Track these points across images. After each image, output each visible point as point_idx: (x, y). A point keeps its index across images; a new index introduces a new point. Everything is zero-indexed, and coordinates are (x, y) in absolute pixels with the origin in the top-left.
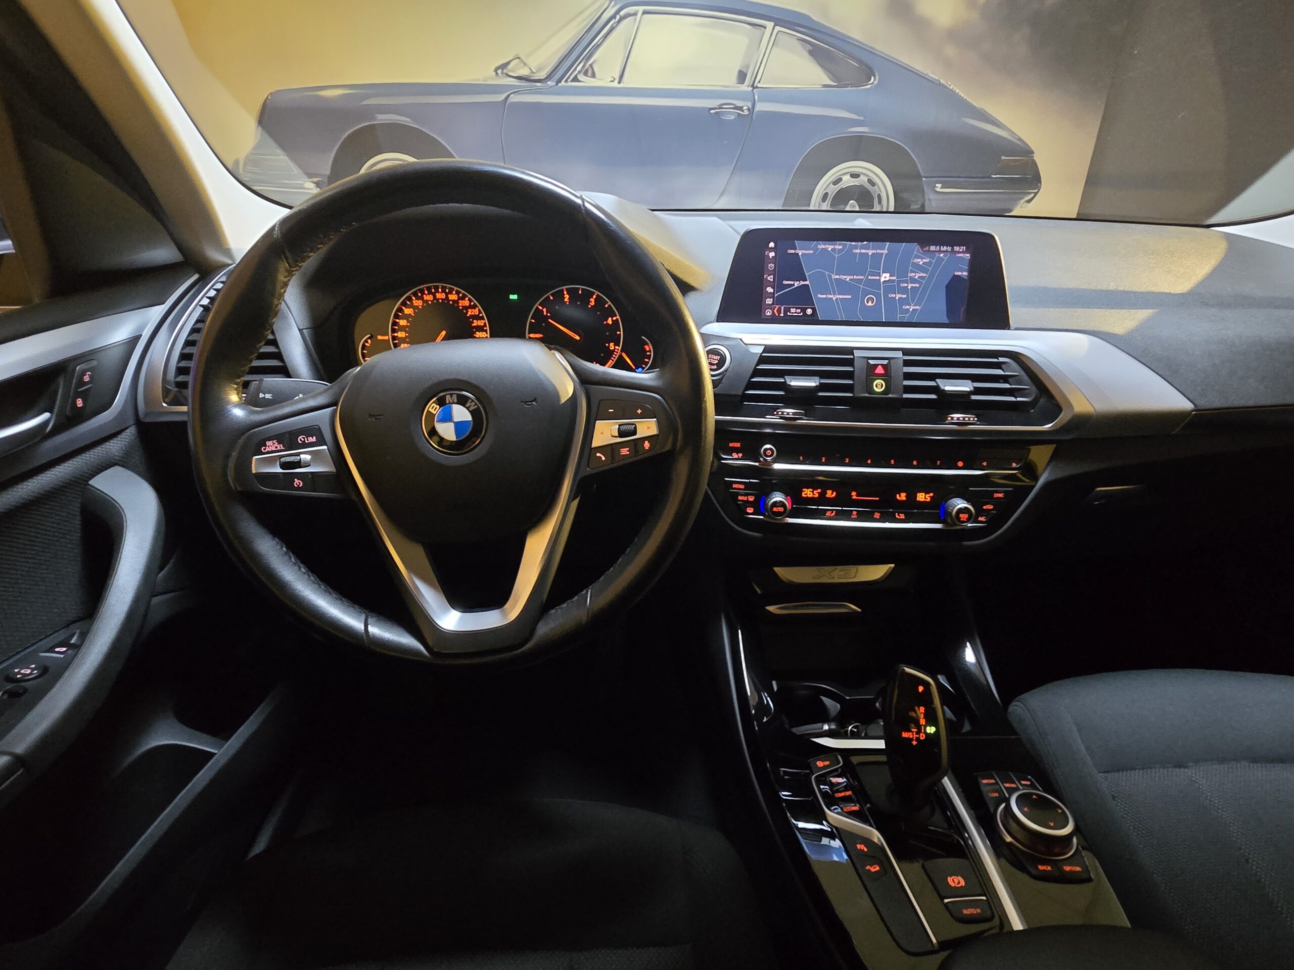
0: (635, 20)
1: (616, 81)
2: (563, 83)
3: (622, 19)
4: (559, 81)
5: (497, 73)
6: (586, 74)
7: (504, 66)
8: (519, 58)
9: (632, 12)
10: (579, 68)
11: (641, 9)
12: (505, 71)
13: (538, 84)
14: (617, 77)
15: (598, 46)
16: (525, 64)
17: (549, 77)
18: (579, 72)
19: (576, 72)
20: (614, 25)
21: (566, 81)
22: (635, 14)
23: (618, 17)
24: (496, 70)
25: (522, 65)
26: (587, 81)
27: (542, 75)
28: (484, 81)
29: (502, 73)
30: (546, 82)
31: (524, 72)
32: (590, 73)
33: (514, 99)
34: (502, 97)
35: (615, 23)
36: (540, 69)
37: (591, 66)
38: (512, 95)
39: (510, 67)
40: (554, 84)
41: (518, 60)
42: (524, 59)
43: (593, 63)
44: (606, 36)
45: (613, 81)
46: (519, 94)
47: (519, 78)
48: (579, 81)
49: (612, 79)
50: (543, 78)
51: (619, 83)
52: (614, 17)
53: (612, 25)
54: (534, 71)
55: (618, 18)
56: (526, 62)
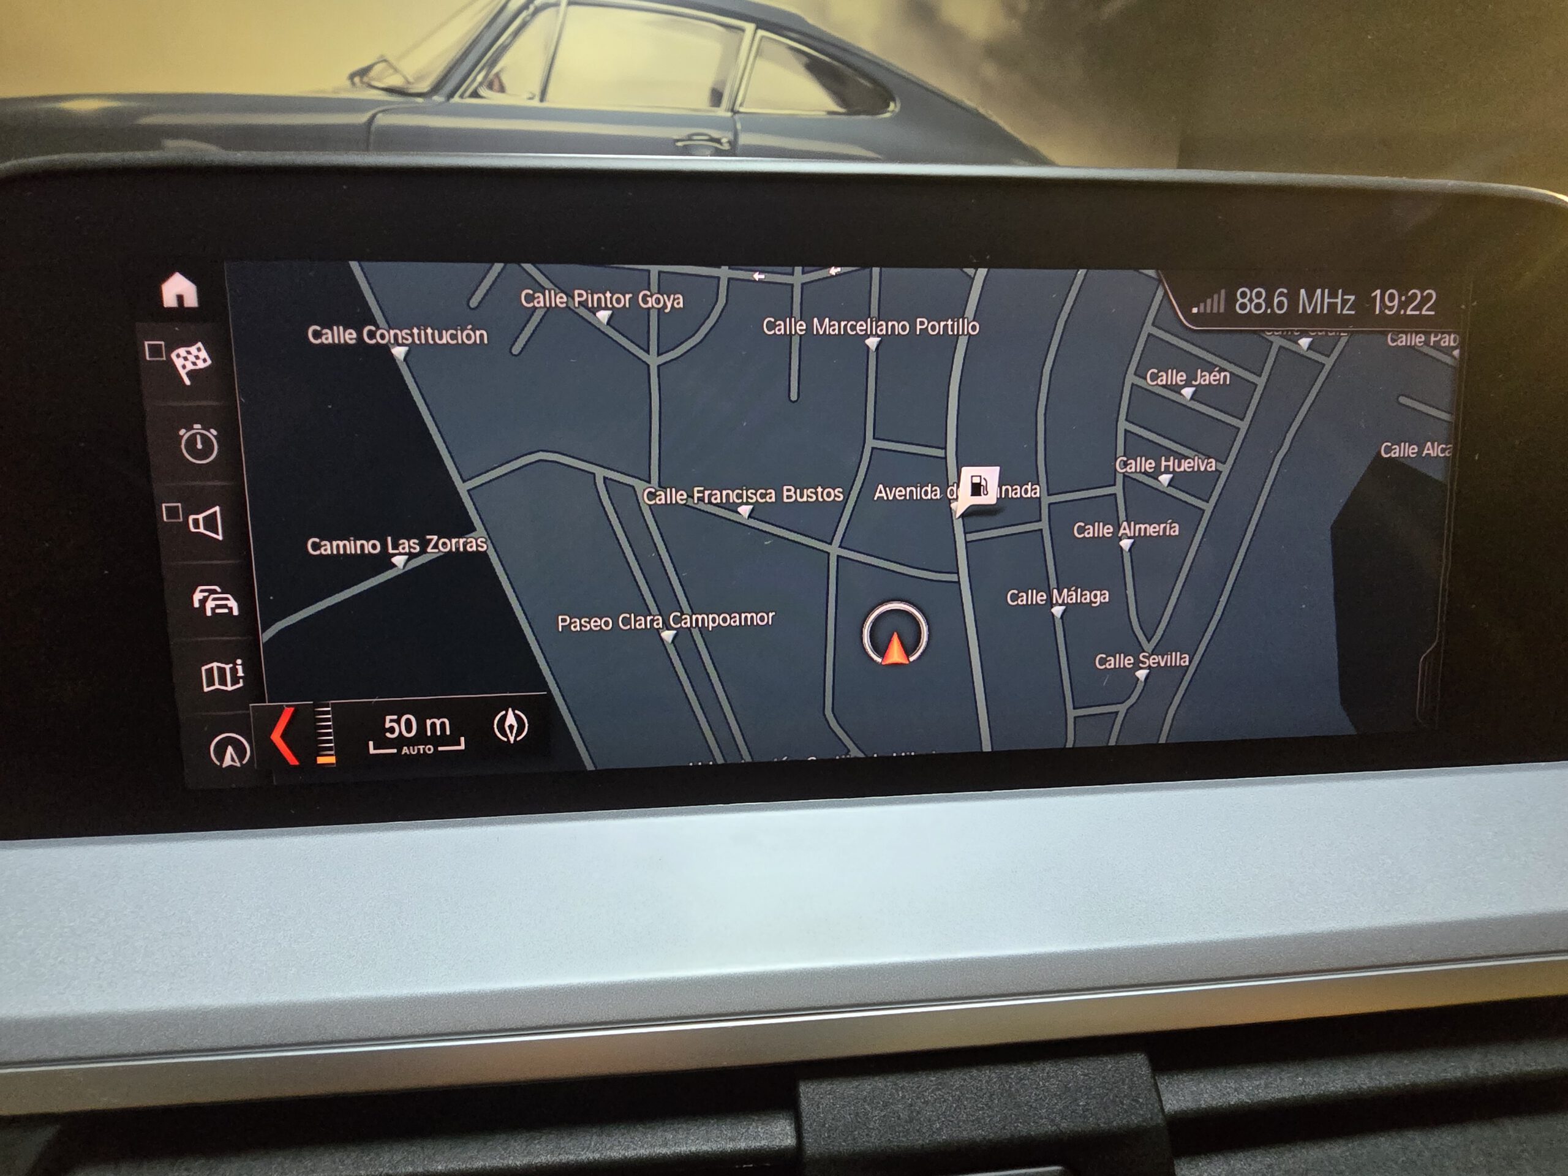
0: (558, 12)
1: (537, 98)
2: (456, 99)
3: (537, 11)
4: (451, 95)
5: (353, 84)
6: (490, 86)
7: (364, 72)
8: (385, 61)
10: (480, 78)
12: (365, 79)
13: (420, 100)
14: (537, 91)
15: (505, 48)
16: (396, 70)
17: (436, 89)
18: (481, 84)
20: (528, 18)
21: (461, 96)
23: (532, 8)
24: (352, 77)
25: (391, 71)
26: (492, 98)
27: (424, 86)
28: (335, 93)
30: (431, 97)
31: (395, 81)
32: (496, 86)
33: (383, 120)
34: (363, 118)
35: (528, 15)
36: (420, 78)
37: (497, 75)
38: (380, 115)
39: (373, 73)
40: (442, 99)
41: (385, 64)
42: (394, 63)
43: (501, 71)
44: (517, 33)
45: (532, 99)
46: (391, 113)
47: (390, 90)
48: (480, 97)
49: (531, 96)
50: (425, 90)
51: (542, 100)
52: (525, 7)
53: (524, 19)
55: (530, 10)
56: (396, 67)
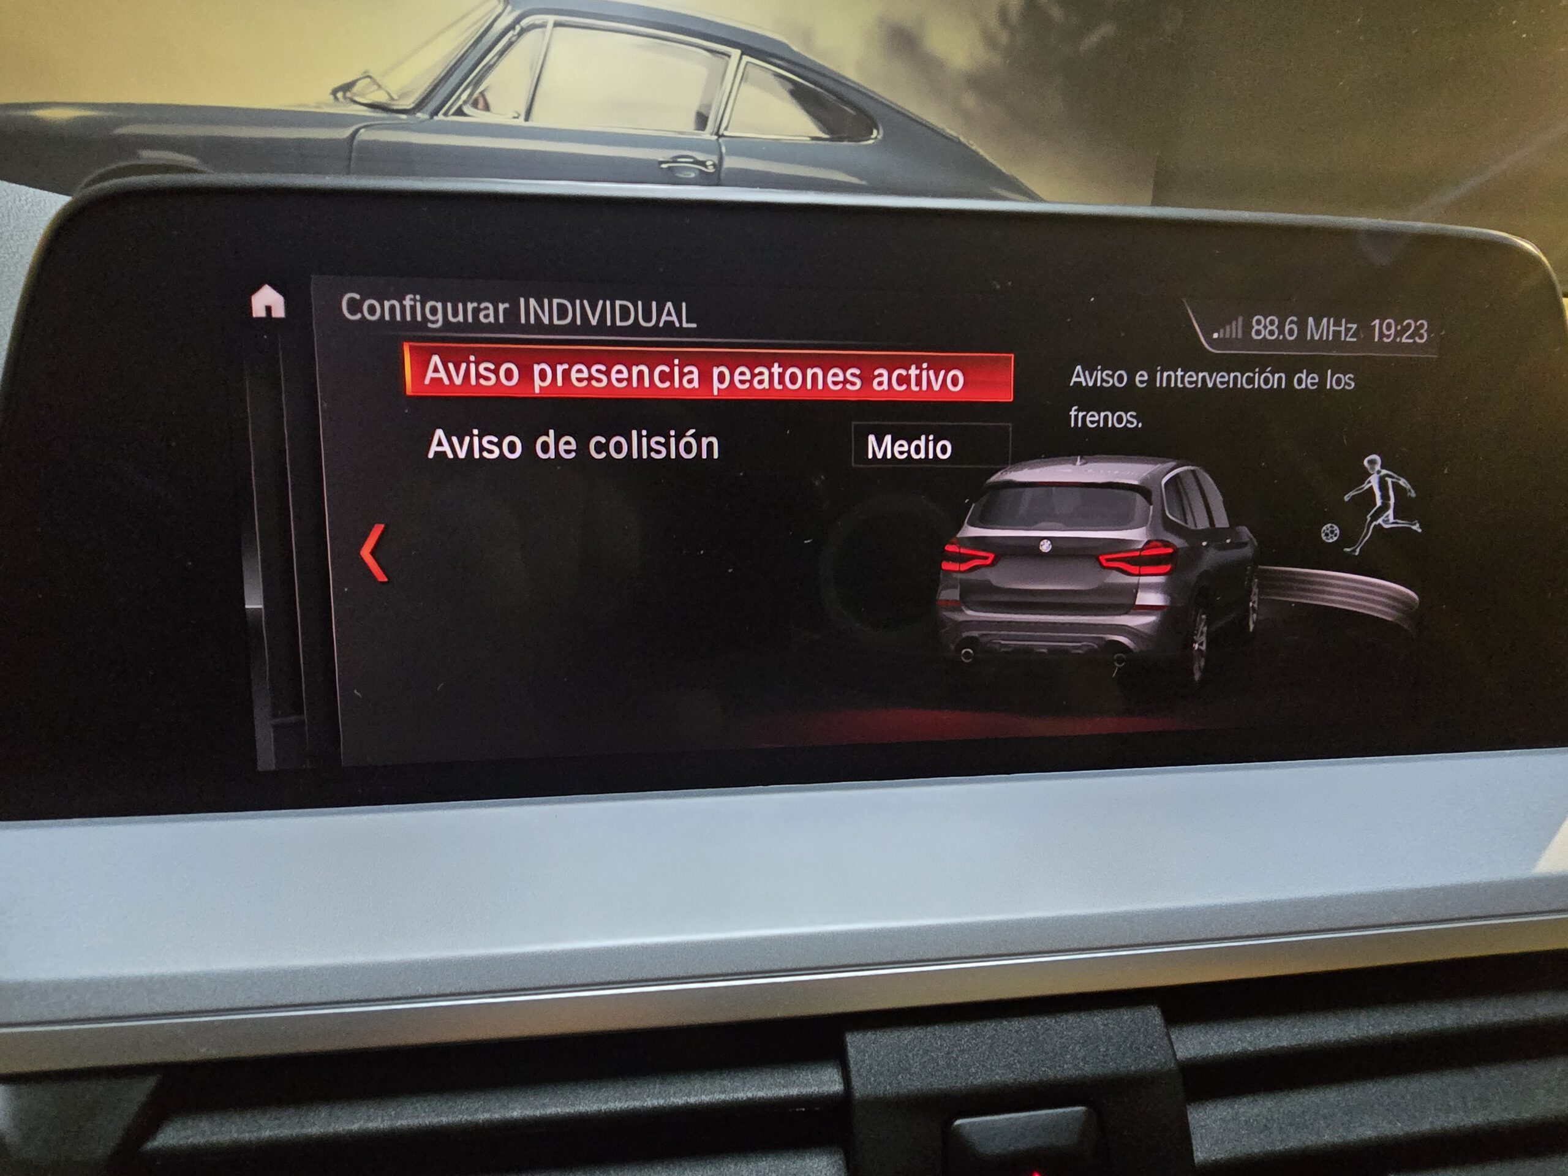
0: (544, 33)
1: (522, 117)
2: (440, 117)
3: (523, 31)
4: (435, 113)
5: (336, 98)
6: (475, 104)
7: (347, 87)
8: (369, 77)
9: (538, 22)
10: (464, 97)
11: (551, 19)
12: (348, 94)
13: (404, 116)
14: (522, 111)
15: (490, 68)
16: (380, 87)
17: (420, 106)
18: (465, 102)
19: (460, 102)
20: (514, 39)
21: (446, 114)
22: (543, 26)
23: (518, 28)
24: (334, 92)
25: (375, 87)
26: (477, 116)
27: (408, 103)
28: (316, 107)
29: (345, 97)
30: (415, 114)
31: (380, 97)
32: (481, 104)
33: (364, 135)
34: (346, 133)
35: (513, 36)
36: (403, 95)
37: (482, 94)
39: (355, 89)
40: (426, 116)
41: (368, 80)
42: (378, 79)
43: (484, 91)
44: (502, 53)
45: (517, 118)
46: (374, 129)
47: (373, 106)
48: (465, 115)
49: (516, 115)
50: (409, 107)
51: (527, 119)
52: (511, 27)
53: (510, 39)
54: (395, 97)
55: (517, 30)
56: (380, 83)
